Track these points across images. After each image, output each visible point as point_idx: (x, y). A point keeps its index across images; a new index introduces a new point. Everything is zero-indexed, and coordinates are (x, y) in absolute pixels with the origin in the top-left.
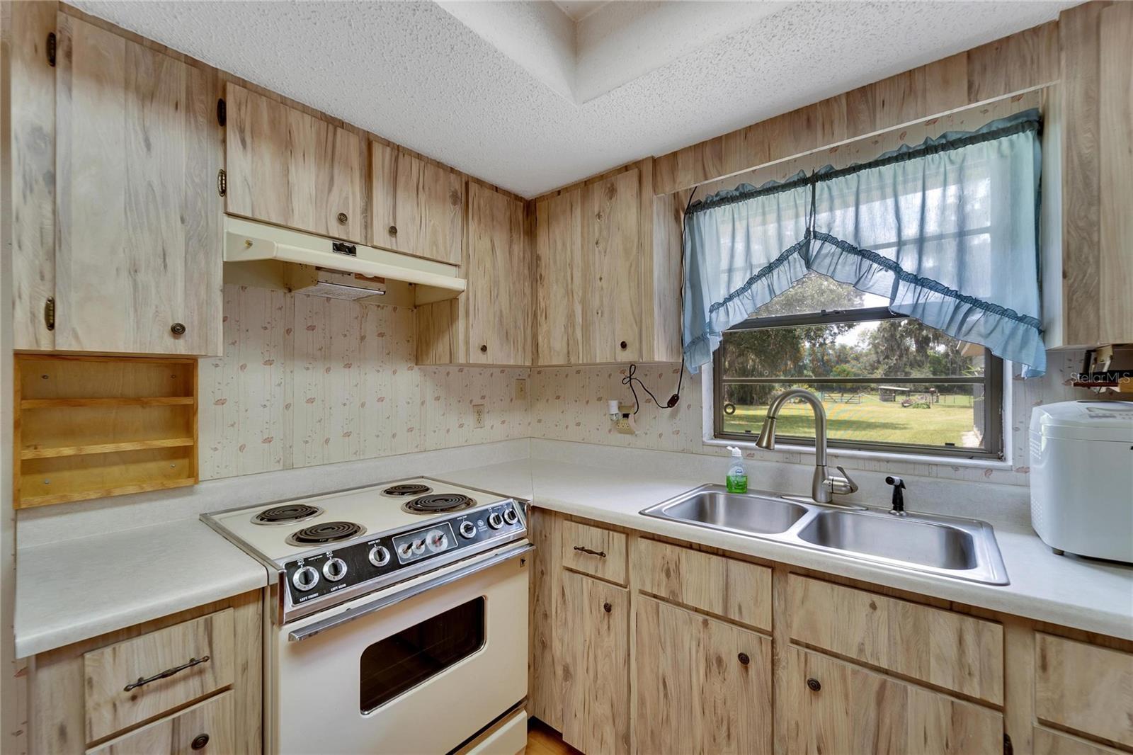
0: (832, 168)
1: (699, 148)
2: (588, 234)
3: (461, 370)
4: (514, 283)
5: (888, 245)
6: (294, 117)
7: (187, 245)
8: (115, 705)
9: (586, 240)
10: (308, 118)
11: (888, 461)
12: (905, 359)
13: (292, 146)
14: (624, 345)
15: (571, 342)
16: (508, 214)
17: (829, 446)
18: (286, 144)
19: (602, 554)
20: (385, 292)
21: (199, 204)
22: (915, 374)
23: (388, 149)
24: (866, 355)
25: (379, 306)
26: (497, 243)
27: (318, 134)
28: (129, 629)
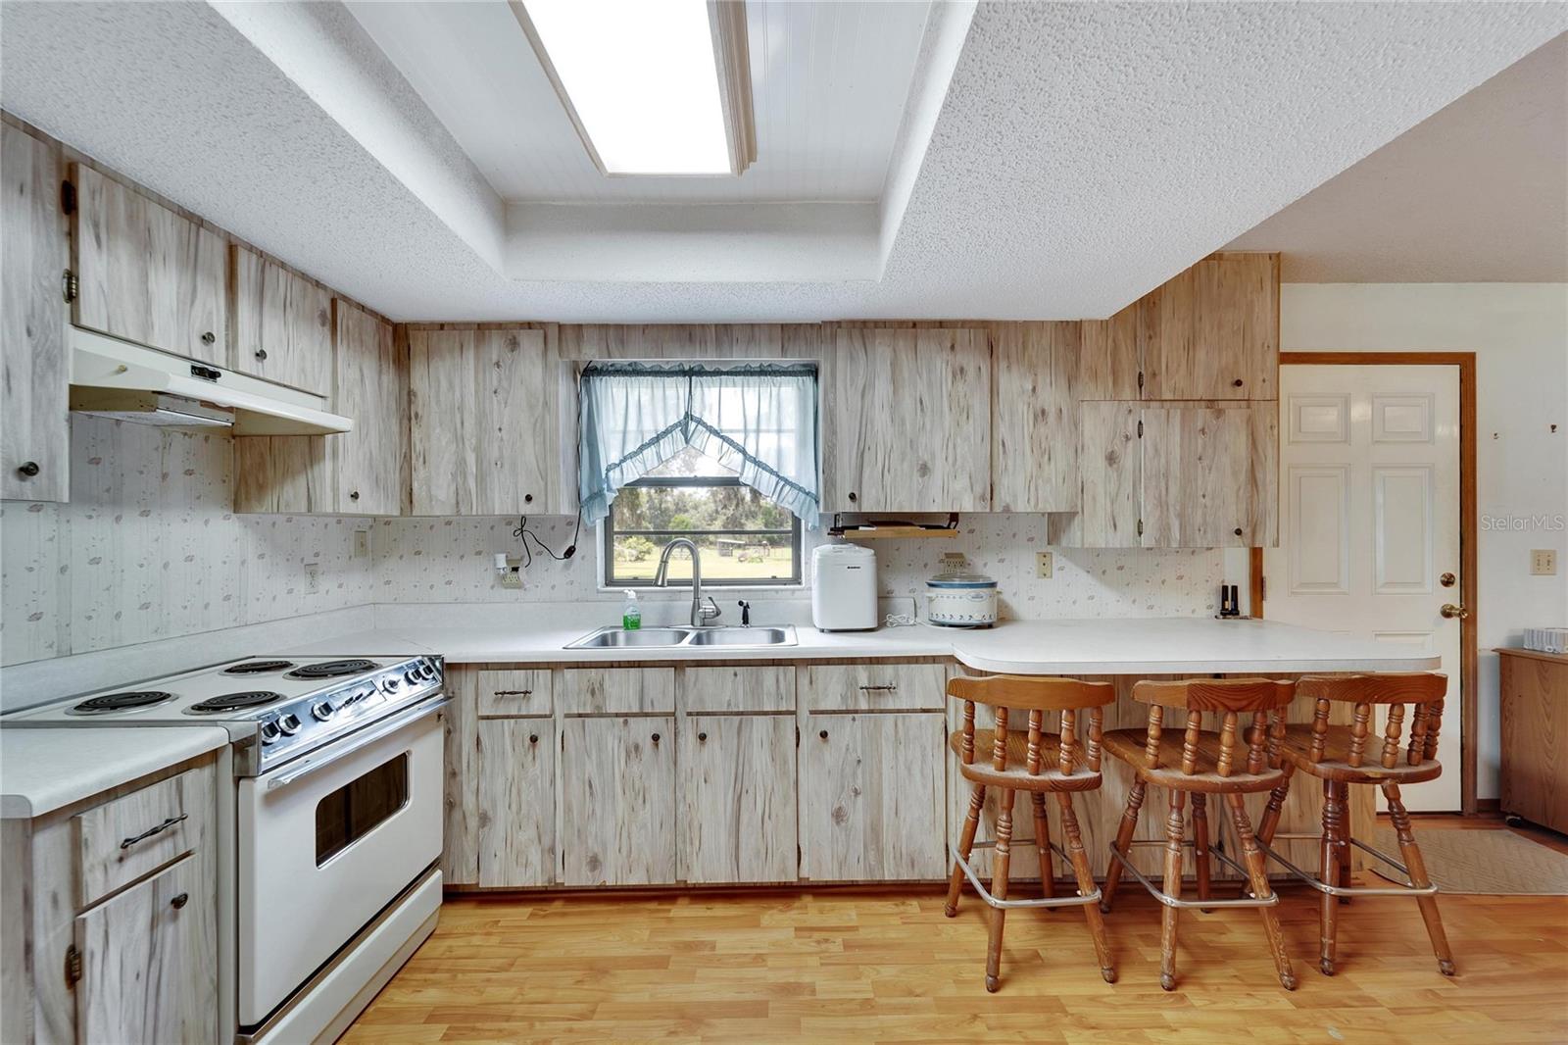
0: (703, 368)
1: (603, 327)
2: (484, 381)
3: (289, 520)
4: (383, 420)
5: (738, 431)
6: (154, 210)
7: (34, 364)
8: (105, 867)
9: (481, 385)
10: (168, 213)
11: (739, 591)
12: (740, 509)
13: (151, 247)
14: (529, 498)
15: (461, 492)
16: (377, 338)
17: (702, 585)
18: (145, 246)
19: (526, 693)
20: (233, 424)
21: (48, 313)
22: (750, 526)
23: (254, 257)
24: (705, 504)
25: (185, 434)
26: (366, 372)
27: (180, 233)
28: (108, 792)
